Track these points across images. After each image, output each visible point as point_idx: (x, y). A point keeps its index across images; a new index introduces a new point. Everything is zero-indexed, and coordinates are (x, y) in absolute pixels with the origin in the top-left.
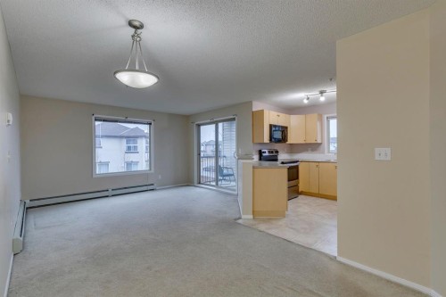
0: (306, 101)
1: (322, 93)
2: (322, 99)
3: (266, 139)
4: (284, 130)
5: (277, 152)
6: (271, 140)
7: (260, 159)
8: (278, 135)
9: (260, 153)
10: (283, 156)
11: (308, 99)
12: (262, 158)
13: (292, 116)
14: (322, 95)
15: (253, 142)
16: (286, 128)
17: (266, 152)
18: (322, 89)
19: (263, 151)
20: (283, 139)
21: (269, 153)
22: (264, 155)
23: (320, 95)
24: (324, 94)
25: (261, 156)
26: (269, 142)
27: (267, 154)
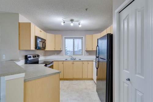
0: (63, 24)
1: (72, 21)
2: (72, 25)
3: (33, 47)
4: (44, 41)
5: (38, 56)
6: (36, 48)
7: (26, 63)
8: (40, 44)
9: (26, 58)
10: (41, 59)
11: (64, 22)
12: (28, 61)
13: (47, 34)
14: (72, 22)
15: (19, 49)
16: (45, 40)
17: (31, 57)
18: (72, 18)
19: (28, 56)
20: (43, 47)
21: (34, 57)
22: (29, 59)
23: (71, 22)
24: (73, 22)
25: (27, 60)
26: (34, 49)
27: (32, 58)
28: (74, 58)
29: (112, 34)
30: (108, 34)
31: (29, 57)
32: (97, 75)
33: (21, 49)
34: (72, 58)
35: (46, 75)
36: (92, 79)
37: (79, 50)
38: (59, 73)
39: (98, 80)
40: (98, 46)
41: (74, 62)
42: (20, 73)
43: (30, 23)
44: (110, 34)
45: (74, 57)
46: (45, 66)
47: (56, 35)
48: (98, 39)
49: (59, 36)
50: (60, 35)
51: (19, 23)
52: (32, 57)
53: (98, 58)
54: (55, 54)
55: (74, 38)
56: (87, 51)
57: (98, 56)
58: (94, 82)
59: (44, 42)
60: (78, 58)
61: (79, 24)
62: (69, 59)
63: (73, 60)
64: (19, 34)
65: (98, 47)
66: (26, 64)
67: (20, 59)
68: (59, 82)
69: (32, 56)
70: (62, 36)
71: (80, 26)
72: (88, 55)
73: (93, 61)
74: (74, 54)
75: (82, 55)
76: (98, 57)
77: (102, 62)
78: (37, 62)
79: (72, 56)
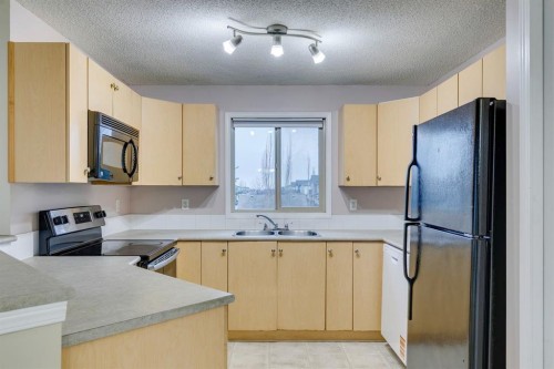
0: (229, 48)
1: (277, 31)
2: (277, 51)
3: (78, 171)
4: (129, 139)
5: (100, 215)
6: (92, 173)
7: (40, 249)
8: (114, 155)
9: (44, 222)
10: (114, 228)
11: (238, 41)
12: (52, 242)
13: (144, 99)
14: (278, 40)
15: (11, 179)
16: (135, 133)
17: (66, 221)
18: (279, 18)
19: (53, 215)
20: (125, 170)
21: (81, 218)
22: (60, 230)
23: (271, 38)
24: (283, 37)
25: (46, 235)
26: (85, 180)
27: (71, 227)
28: (281, 226)
29: (504, 102)
30: (478, 101)
31: (59, 221)
32: (410, 318)
33: (18, 179)
34: (271, 227)
35: (163, 313)
36: (376, 337)
37: (294, 184)
38: (223, 302)
39: (415, 339)
40: (415, 162)
41: (281, 246)
42: (45, 302)
43: (67, 46)
44: (493, 99)
45: (281, 219)
46: (138, 264)
47: (191, 108)
48: (416, 127)
49: (201, 113)
50: (211, 108)
51: (11, 45)
52: (71, 219)
53: (415, 228)
54: (179, 206)
55: (279, 123)
56: (349, 191)
57: (415, 216)
58: (386, 351)
59: (131, 142)
60: (299, 224)
61: (314, 50)
62: (255, 231)
63: (276, 236)
64: (11, 103)
65: (414, 168)
66: (40, 255)
67: (13, 229)
68: (226, 350)
69: (69, 214)
70: (218, 110)
71: (319, 59)
72: (352, 212)
73: (382, 242)
74: (278, 207)
75: (322, 209)
76: (414, 222)
77: (446, 246)
78: (93, 248)
79: (269, 215)
